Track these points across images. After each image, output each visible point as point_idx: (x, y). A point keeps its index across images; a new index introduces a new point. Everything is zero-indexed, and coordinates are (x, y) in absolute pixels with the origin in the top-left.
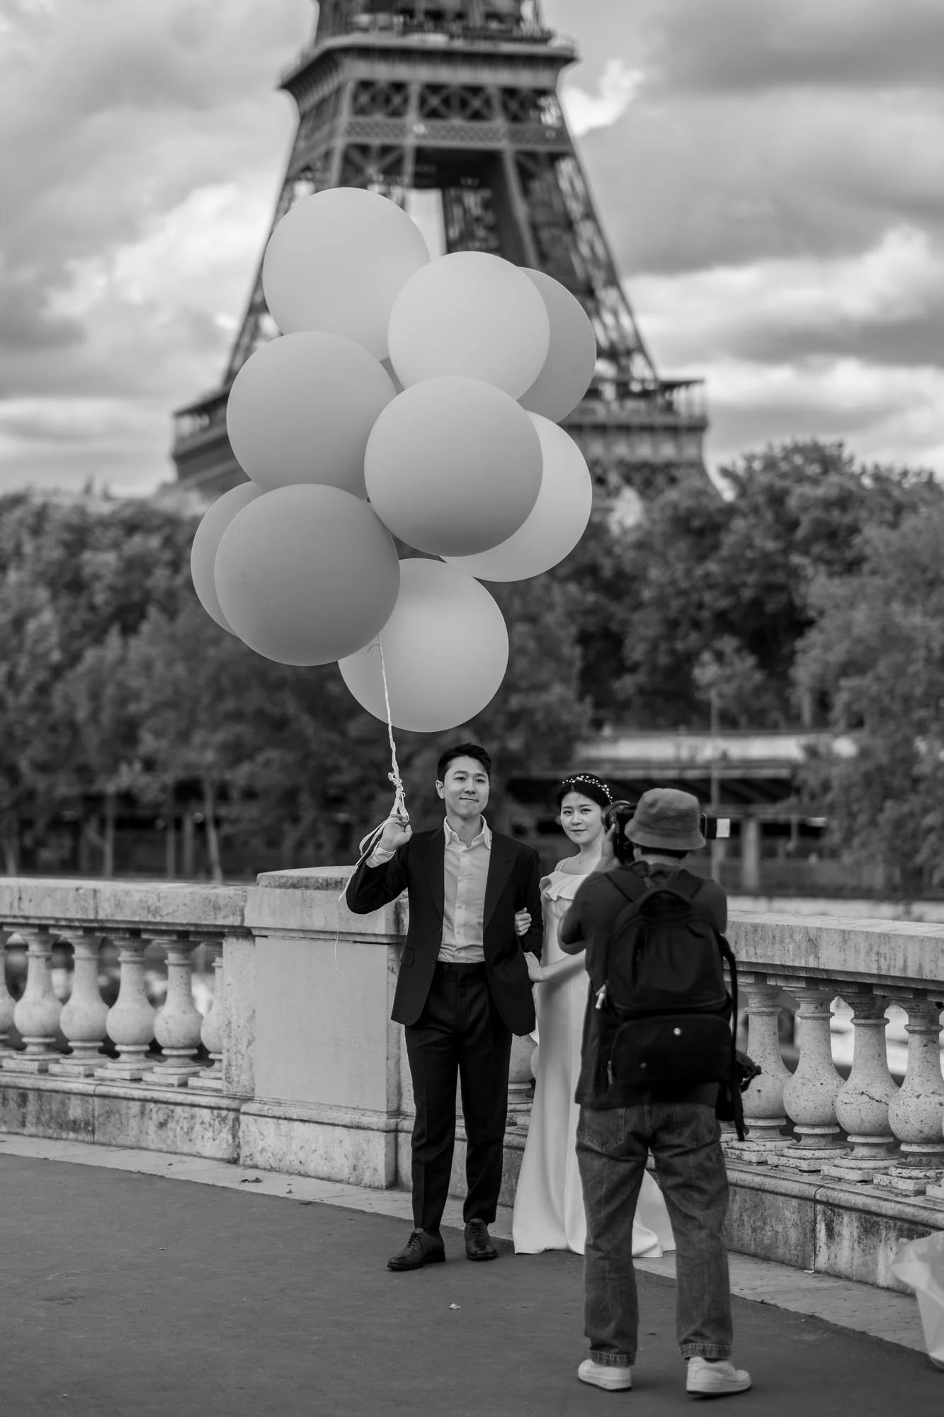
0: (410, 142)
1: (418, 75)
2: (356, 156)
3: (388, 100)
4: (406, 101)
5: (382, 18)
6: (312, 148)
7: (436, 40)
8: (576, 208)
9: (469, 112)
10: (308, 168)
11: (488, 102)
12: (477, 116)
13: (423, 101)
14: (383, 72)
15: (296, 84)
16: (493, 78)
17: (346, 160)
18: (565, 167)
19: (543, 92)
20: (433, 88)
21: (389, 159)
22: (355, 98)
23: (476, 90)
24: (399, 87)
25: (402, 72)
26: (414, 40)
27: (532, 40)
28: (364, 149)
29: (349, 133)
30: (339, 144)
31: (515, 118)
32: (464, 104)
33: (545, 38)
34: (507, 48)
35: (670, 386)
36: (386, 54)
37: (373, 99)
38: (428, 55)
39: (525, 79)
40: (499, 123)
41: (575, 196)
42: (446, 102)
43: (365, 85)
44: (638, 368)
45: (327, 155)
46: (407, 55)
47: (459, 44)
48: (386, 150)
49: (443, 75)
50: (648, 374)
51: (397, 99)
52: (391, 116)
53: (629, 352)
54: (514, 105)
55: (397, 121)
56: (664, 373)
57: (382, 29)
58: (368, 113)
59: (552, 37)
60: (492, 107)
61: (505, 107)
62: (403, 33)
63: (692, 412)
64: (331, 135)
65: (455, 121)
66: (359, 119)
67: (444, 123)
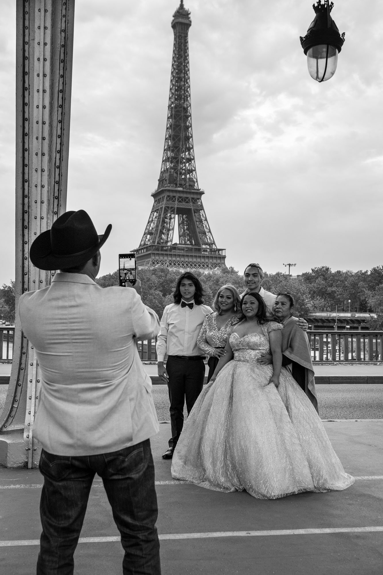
0: (176, 206)
1: (177, 195)
2: (167, 208)
3: (172, 199)
4: (175, 199)
5: (172, 185)
6: (159, 206)
7: (181, 189)
8: (203, 219)
9: (186, 202)
10: (158, 210)
11: (189, 200)
12: (187, 202)
13: (178, 200)
14: (171, 194)
15: (154, 196)
16: (190, 196)
17: (165, 209)
18: (202, 212)
19: (198, 199)
20: (180, 197)
21: (173, 209)
22: (167, 198)
23: (187, 198)
24: (174, 197)
25: (175, 194)
26: (177, 189)
27: (196, 190)
28: (168, 207)
29: (165, 204)
30: (164, 206)
31: (194, 203)
32: (185, 200)
33: (199, 190)
34: (193, 191)
35: (220, 250)
36: (172, 191)
37: (170, 199)
38: (179, 192)
39: (195, 196)
40: (191, 204)
41: (203, 217)
42: (182, 200)
43: (168, 196)
44: (214, 247)
45: (161, 208)
46: (176, 191)
47: (185, 190)
48: (172, 207)
49: (182, 195)
50: (216, 248)
51: (174, 199)
52: (173, 202)
53: (212, 244)
54: (193, 201)
55: (174, 203)
56: (218, 248)
57: (172, 187)
58: (169, 201)
59: (200, 189)
60: (190, 201)
61: (192, 201)
62: (175, 188)
63: (223, 255)
64: (162, 205)
65: (184, 203)
66: (167, 202)
67: (182, 203)
